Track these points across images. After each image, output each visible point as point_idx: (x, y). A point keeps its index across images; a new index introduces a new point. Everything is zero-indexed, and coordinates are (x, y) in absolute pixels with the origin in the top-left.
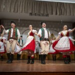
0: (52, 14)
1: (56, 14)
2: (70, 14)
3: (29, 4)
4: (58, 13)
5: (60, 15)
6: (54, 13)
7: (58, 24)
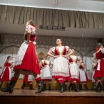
0: (70, 26)
1: (75, 26)
2: (94, 27)
3: (38, 14)
4: (78, 25)
5: (80, 27)
6: (72, 25)
7: (79, 40)
